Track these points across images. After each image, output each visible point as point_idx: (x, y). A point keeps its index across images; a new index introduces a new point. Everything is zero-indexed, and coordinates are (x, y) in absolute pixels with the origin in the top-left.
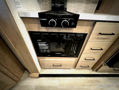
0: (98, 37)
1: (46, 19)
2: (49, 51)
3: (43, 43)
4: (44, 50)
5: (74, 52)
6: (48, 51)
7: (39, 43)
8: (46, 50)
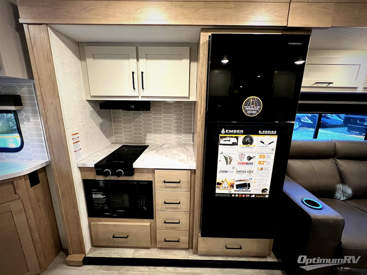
1: (101, 169)
2: (107, 206)
3: (99, 194)
4: (99, 204)
5: (144, 208)
6: (105, 206)
7: (94, 194)
8: (102, 204)
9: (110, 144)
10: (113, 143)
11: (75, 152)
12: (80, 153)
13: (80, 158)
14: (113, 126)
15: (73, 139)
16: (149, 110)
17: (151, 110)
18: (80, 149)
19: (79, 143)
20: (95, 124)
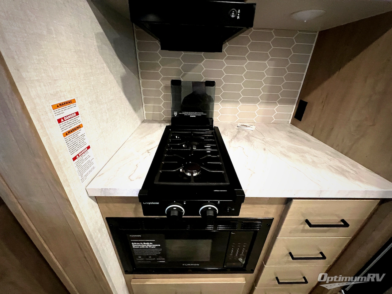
0: (303, 227)
1: (158, 203)
2: (164, 259)
3: (146, 242)
4: (147, 257)
5: (241, 260)
6: (160, 259)
7: (134, 242)
8: (153, 257)
9: (139, 122)
10: (143, 122)
11: (74, 159)
12: (90, 159)
13: (90, 171)
14: (141, 87)
15: (59, 121)
16: (221, 51)
17: (224, 50)
18: (89, 148)
19: (82, 131)
20: (111, 77)
